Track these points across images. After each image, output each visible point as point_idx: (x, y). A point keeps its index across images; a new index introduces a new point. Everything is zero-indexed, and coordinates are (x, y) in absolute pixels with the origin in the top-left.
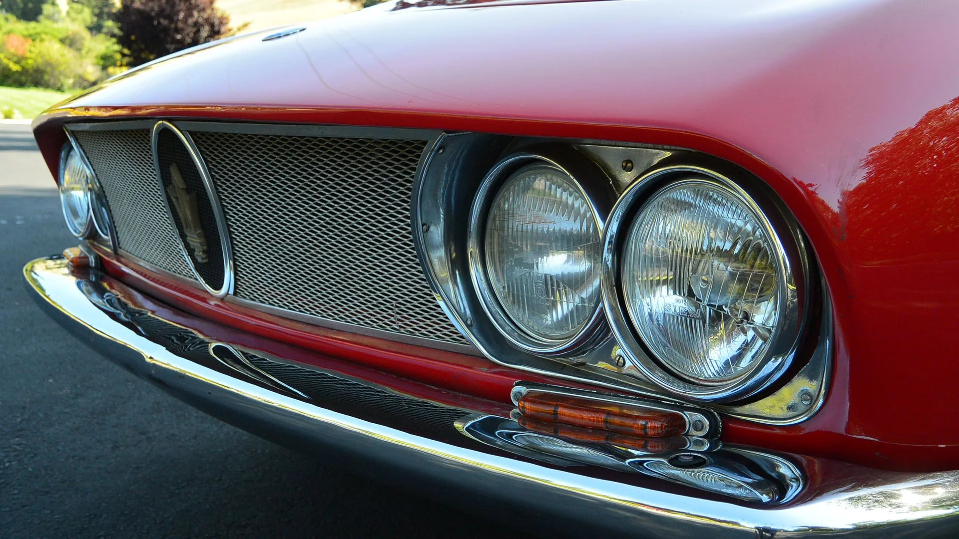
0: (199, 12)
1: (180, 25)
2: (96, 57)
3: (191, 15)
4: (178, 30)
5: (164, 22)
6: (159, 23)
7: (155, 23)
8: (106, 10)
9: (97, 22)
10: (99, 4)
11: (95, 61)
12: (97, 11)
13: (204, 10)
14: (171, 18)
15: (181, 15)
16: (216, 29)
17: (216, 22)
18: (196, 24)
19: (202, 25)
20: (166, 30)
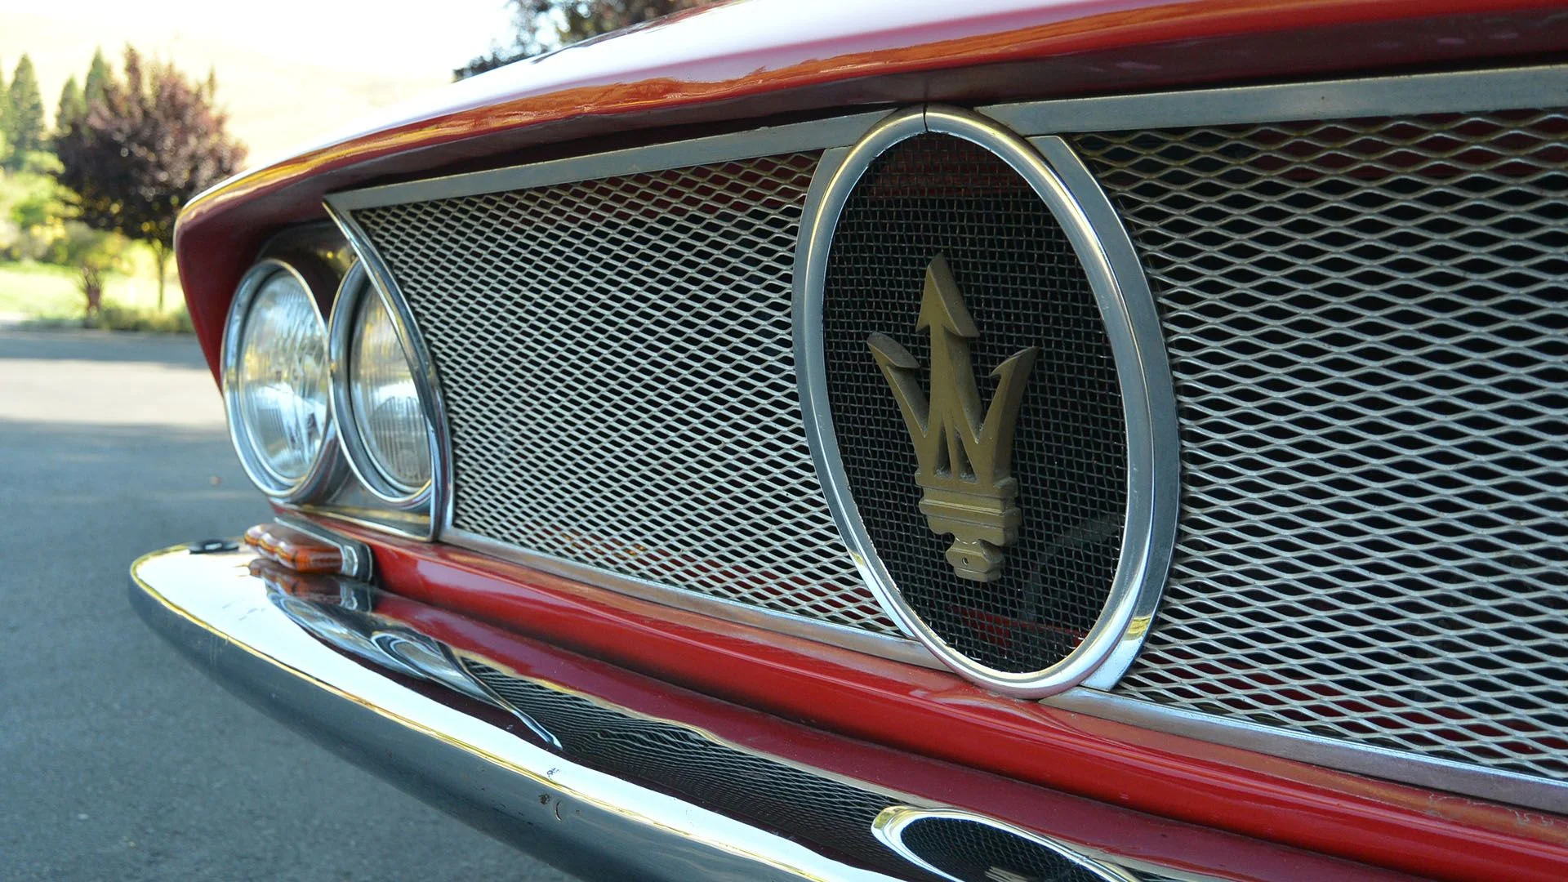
0: (198, 137)
1: (166, 158)
2: (13, 209)
3: (185, 142)
4: (161, 166)
5: (141, 152)
6: (131, 153)
7: (124, 152)
8: (29, 135)
9: (15, 153)
10: (18, 125)
11: (12, 215)
12: (15, 136)
13: (206, 134)
14: (150, 145)
15: (169, 142)
16: (226, 165)
17: (226, 154)
18: (193, 157)
19: (203, 159)
20: (142, 165)
